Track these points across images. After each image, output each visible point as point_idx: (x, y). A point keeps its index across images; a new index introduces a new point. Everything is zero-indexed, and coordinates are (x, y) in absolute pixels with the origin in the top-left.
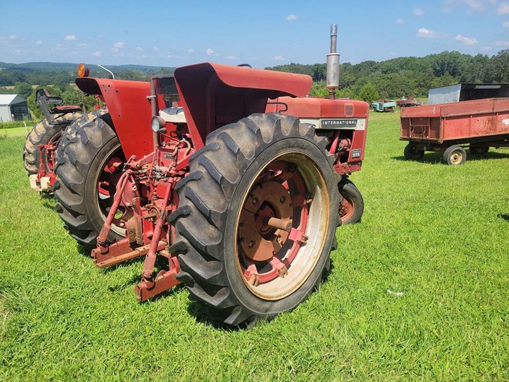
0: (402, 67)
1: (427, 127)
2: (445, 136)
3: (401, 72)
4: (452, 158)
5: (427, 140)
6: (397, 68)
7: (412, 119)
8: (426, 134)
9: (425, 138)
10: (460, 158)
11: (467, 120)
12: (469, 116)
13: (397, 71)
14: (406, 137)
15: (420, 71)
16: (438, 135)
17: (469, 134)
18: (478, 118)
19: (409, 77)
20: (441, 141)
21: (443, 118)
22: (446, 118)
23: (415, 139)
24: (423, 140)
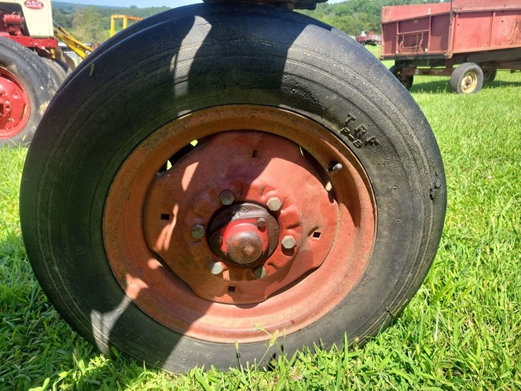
0: (355, 10)
1: (426, 34)
2: (455, 46)
3: (355, 14)
4: (463, 83)
5: (425, 56)
6: (351, 11)
7: (400, 22)
8: (424, 46)
9: (421, 52)
10: (474, 83)
11: (487, 19)
12: (490, 13)
13: (351, 14)
14: (390, 54)
15: (374, 14)
16: (444, 45)
17: (489, 44)
18: (504, 18)
19: (363, 20)
20: (449, 54)
21: (455, 14)
22: (459, 14)
23: (405, 56)
24: (417, 56)
